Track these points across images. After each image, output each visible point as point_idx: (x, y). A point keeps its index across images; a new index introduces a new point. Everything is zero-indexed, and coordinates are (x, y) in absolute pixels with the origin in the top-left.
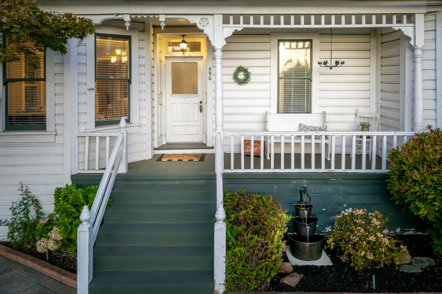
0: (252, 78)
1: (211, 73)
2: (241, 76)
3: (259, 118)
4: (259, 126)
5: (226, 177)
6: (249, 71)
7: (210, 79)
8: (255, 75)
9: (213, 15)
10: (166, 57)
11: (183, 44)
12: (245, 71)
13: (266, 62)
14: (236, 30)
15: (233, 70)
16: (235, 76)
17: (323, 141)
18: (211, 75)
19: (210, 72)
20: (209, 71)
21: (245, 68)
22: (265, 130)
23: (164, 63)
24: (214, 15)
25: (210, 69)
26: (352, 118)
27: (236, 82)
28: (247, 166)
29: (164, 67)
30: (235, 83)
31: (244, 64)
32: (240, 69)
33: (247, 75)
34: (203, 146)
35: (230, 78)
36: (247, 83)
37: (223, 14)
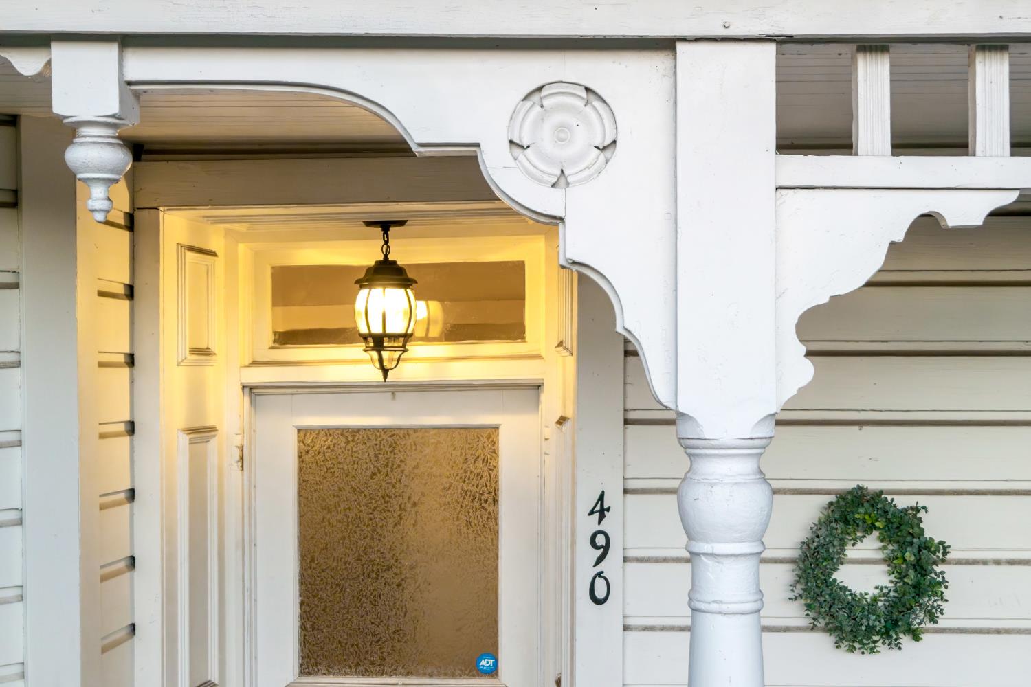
0: (960, 590)
1: (606, 548)
2: (865, 572)
6: (933, 528)
7: (600, 594)
8: (985, 562)
9: (666, 45)
10: (251, 390)
11: (377, 292)
12: (899, 528)
14: (927, 225)
16: (815, 567)
18: (611, 566)
19: (600, 540)
20: (592, 524)
21: (902, 502)
23: (237, 441)
24: (680, 47)
25: (601, 511)
27: (822, 623)
29: (236, 467)
30: (813, 628)
31: (890, 465)
32: (857, 511)
33: (919, 568)
36: (916, 636)
37: (782, 41)
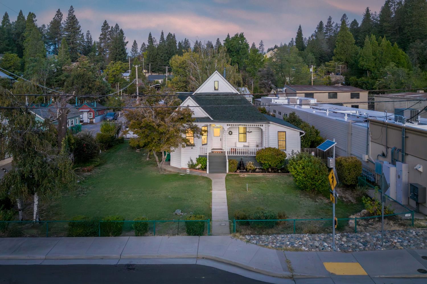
0: (233, 134)
2: (230, 133)
3: (234, 143)
4: (234, 145)
5: (228, 156)
12: (231, 132)
13: (236, 130)
15: (229, 132)
16: (229, 133)
17: (248, 149)
22: (236, 146)
24: (225, 124)
26: (255, 143)
28: (232, 154)
31: (231, 130)
32: (230, 131)
33: (232, 133)
34: (222, 149)
35: (228, 134)
37: (227, 124)
